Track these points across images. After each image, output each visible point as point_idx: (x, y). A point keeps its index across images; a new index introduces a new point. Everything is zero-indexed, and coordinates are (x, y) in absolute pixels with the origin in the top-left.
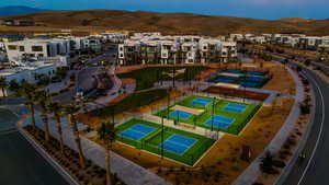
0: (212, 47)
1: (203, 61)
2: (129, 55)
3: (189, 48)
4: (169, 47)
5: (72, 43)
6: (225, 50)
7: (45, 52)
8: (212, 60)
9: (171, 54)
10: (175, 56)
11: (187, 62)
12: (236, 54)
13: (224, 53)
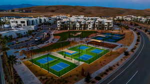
0: (100, 22)
1: (96, 29)
2: (62, 26)
3: (89, 23)
4: (80, 22)
5: (40, 20)
6: (106, 24)
7: (26, 24)
8: (100, 29)
9: (81, 25)
10: (83, 26)
11: (88, 29)
12: (112, 26)
13: (106, 26)
